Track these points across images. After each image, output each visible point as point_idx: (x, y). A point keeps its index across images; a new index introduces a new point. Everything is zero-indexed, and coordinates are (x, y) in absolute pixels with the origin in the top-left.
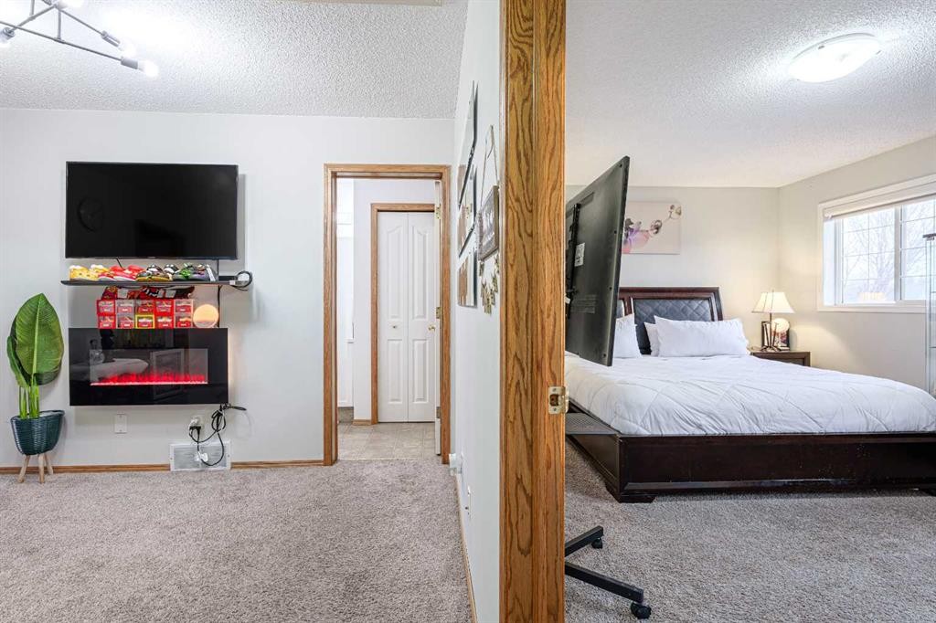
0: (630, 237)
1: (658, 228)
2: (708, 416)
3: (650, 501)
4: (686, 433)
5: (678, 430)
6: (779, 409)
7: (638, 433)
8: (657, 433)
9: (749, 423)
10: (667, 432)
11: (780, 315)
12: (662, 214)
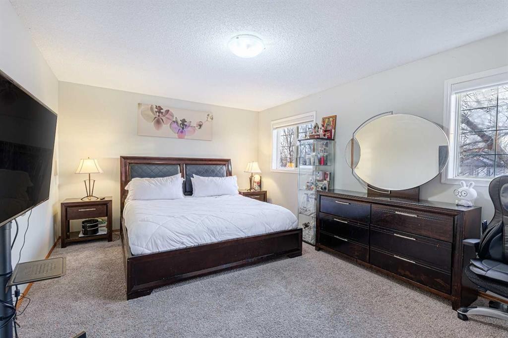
0: (184, 129)
1: (200, 126)
2: (188, 236)
3: (149, 294)
4: (174, 248)
5: (169, 247)
6: (226, 228)
7: (143, 253)
8: (155, 251)
9: (210, 237)
10: (162, 249)
11: (257, 173)
12: (203, 119)
